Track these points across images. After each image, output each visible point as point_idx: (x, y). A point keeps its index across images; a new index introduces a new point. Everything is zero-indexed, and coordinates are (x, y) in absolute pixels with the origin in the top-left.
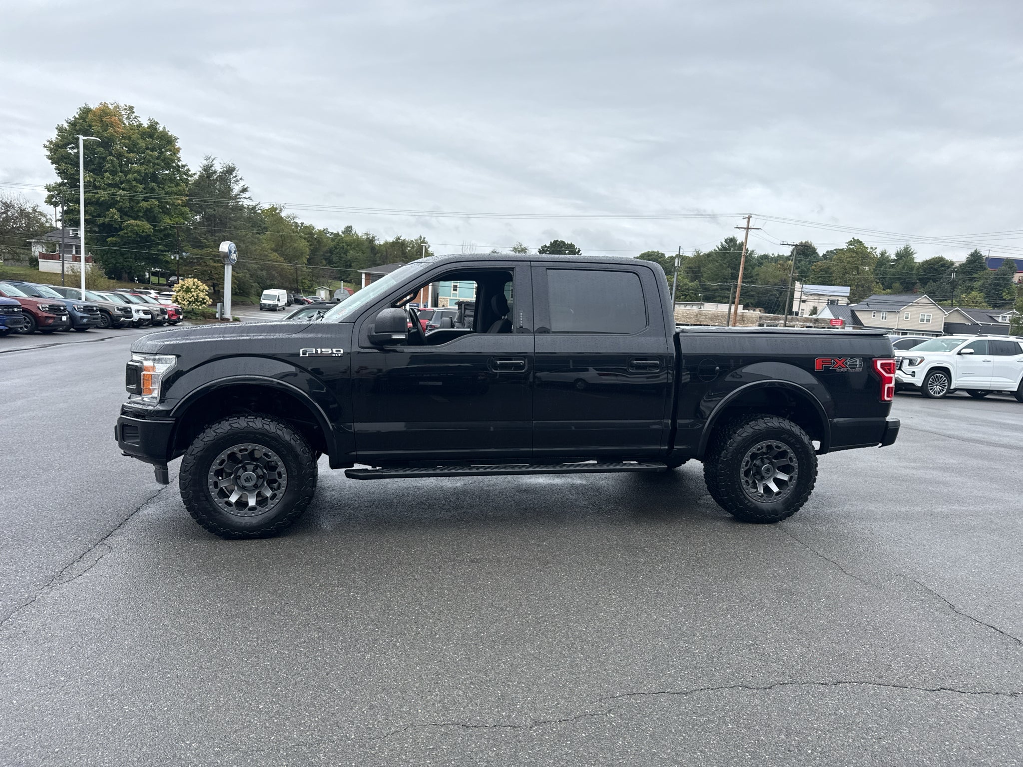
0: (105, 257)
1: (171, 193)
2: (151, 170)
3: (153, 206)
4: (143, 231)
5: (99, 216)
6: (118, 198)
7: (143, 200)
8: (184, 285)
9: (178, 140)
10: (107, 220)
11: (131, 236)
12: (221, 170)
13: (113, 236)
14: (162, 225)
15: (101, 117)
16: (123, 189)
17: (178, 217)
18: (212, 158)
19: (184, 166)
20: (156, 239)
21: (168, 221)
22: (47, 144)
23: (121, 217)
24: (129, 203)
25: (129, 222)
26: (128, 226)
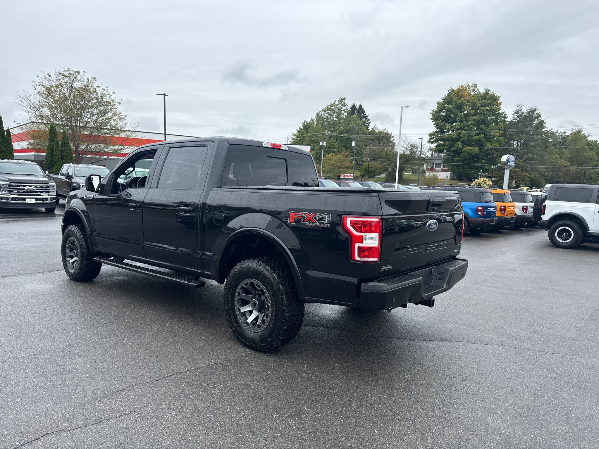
0: (454, 168)
1: (493, 129)
2: (482, 118)
3: (481, 138)
4: (474, 153)
5: (452, 146)
6: (462, 135)
7: (476, 135)
8: (477, 182)
9: (500, 98)
10: (455, 148)
11: (466, 156)
12: (526, 112)
13: (457, 157)
14: (485, 149)
15: (458, 93)
16: (465, 130)
17: (496, 143)
18: (521, 105)
19: (503, 113)
20: (481, 157)
21: (490, 146)
22: (431, 112)
23: (463, 146)
24: (468, 137)
25: (466, 148)
26: (465, 150)
